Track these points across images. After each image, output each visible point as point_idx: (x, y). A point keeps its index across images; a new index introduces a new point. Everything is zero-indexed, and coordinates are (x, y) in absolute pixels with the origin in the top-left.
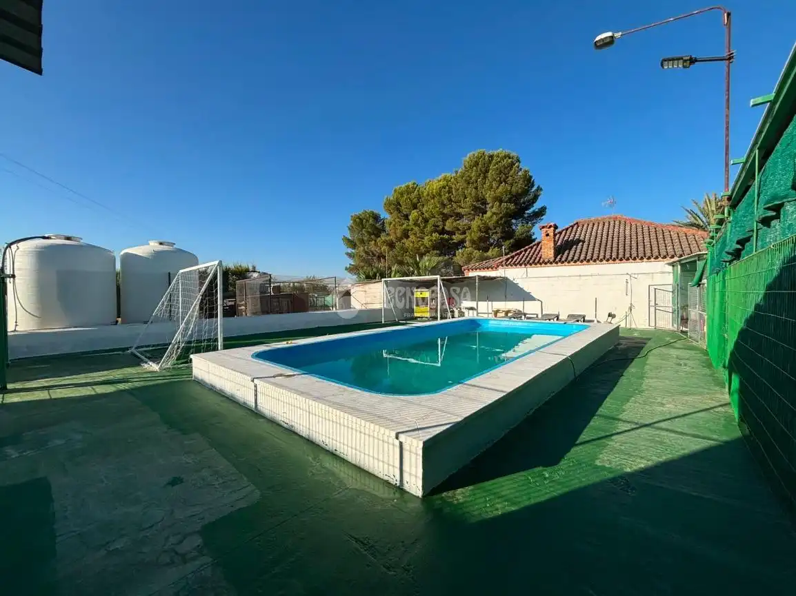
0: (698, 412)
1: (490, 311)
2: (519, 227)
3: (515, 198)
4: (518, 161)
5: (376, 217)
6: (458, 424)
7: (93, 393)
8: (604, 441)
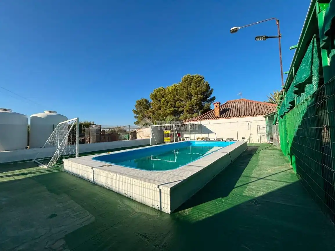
0: (281, 172)
1: (195, 138)
2: (205, 105)
3: (203, 93)
4: (204, 78)
5: (147, 101)
6: (185, 180)
7: (13, 179)
8: (245, 186)
